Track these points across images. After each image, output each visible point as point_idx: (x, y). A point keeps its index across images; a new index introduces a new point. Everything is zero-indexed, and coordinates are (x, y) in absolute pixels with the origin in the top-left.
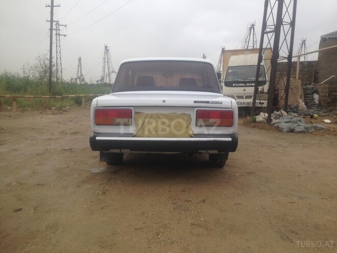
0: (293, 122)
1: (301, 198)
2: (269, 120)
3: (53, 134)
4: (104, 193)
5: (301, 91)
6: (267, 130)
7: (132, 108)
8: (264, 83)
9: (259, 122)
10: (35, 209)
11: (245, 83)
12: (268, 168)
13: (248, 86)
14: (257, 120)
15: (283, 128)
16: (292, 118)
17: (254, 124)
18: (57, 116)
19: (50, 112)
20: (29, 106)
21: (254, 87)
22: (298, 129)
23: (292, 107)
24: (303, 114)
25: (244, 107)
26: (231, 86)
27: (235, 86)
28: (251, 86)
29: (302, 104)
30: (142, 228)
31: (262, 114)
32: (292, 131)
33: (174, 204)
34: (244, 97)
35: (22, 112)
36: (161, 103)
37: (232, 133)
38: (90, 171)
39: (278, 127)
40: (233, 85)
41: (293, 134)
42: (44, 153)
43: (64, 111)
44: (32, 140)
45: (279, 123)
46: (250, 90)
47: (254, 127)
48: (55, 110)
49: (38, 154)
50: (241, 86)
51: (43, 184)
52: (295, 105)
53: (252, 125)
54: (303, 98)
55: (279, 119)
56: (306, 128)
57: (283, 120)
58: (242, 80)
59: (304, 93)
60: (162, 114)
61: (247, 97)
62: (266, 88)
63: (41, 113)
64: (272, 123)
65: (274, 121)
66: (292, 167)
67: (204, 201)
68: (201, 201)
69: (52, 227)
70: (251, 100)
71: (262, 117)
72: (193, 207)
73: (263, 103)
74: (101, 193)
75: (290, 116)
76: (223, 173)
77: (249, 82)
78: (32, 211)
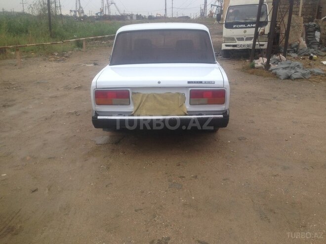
0: (291, 68)
1: (285, 168)
2: (267, 66)
3: (58, 90)
4: (108, 168)
5: (302, 29)
6: (265, 77)
7: (129, 89)
8: (265, 23)
9: (257, 68)
10: (49, 189)
11: (246, 24)
12: (259, 130)
13: (249, 27)
14: (256, 65)
15: (280, 75)
16: (290, 64)
17: (253, 70)
18: (60, 64)
19: (53, 59)
20: (32, 50)
21: (254, 29)
22: (294, 76)
23: (293, 46)
24: (303, 54)
25: (244, 49)
26: (232, 28)
27: (236, 28)
28: (252, 27)
29: (303, 43)
30: (141, 210)
31: (261, 58)
32: (289, 78)
33: (169, 181)
34: (245, 39)
35: (26, 58)
36: (156, 85)
37: (224, 109)
38: (95, 141)
39: (275, 74)
40: (234, 26)
41: (290, 81)
42: (52, 116)
43: (67, 57)
44: (39, 99)
45: (277, 69)
46: (251, 32)
47: (252, 73)
48: (57, 55)
49: (46, 119)
50: (242, 28)
51: (54, 158)
52: (297, 43)
53: (251, 71)
54: (304, 36)
55: (277, 64)
56: (304, 75)
57: (281, 65)
58: (243, 21)
59: (306, 30)
60: (158, 94)
61: (247, 39)
62: (267, 29)
63: (45, 60)
64: (270, 69)
65: (273, 67)
66: (282, 129)
67: (196, 177)
68: (193, 177)
69: (65, 209)
70: (251, 42)
71: (260, 62)
72: (186, 184)
73: (263, 45)
74: (105, 167)
75: (289, 61)
76: (216, 141)
77: (250, 23)
78: (47, 191)
